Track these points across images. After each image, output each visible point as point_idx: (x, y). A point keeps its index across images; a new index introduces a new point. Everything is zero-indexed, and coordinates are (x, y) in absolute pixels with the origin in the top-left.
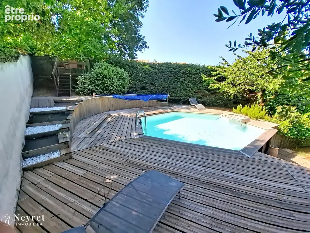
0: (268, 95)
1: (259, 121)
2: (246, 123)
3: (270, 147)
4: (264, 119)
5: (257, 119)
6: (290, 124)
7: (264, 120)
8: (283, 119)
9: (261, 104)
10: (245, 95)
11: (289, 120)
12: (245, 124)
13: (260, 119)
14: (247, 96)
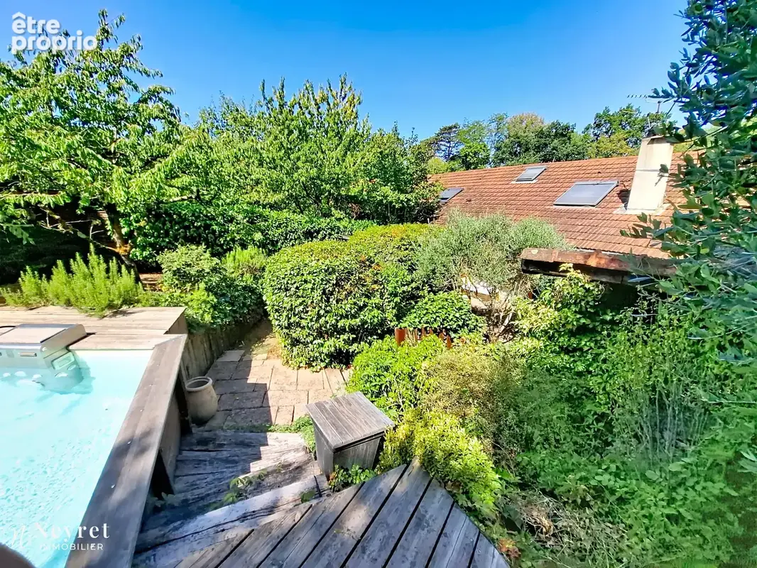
0: (132, 218)
1: (124, 313)
2: (71, 348)
3: (190, 392)
4: (138, 301)
5: (115, 309)
6: (208, 295)
7: (140, 305)
8: (188, 286)
9: (120, 247)
10: (49, 227)
11: (202, 285)
12: (69, 351)
13: (125, 308)
14: (56, 227)
